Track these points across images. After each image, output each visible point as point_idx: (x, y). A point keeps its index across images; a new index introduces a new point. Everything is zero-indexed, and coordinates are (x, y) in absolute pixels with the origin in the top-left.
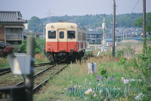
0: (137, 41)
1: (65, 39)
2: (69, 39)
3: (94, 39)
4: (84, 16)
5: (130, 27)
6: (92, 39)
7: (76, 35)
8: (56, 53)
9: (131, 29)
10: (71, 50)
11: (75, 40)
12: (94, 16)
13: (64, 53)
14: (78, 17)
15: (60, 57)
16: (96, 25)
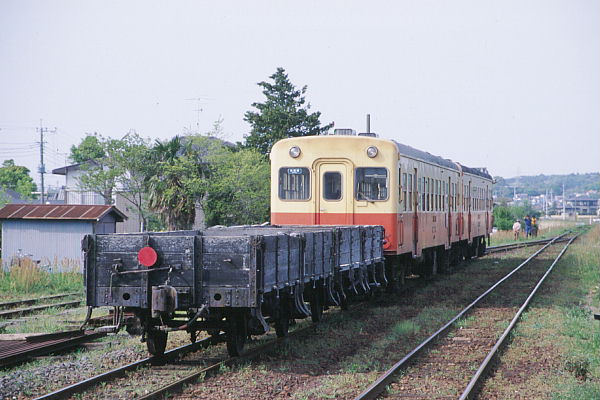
3: (585, 208)
4: (568, 176)
6: (582, 208)
12: (583, 176)
14: (558, 176)
16: (586, 188)
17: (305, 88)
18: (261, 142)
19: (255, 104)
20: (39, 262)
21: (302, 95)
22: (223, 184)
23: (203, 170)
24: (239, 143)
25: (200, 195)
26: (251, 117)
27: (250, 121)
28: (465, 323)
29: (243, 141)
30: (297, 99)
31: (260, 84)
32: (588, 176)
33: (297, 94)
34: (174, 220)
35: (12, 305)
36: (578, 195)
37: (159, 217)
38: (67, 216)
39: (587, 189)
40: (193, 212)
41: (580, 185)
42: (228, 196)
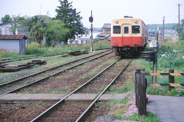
0: (170, 35)
1: (130, 34)
2: (134, 34)
3: (152, 35)
5: (167, 29)
6: (151, 35)
7: (141, 29)
8: (121, 48)
9: (167, 30)
10: (135, 45)
11: (139, 35)
12: (151, 25)
13: (128, 47)
15: (125, 51)
17: (72, 2)
18: (60, 17)
19: (58, 7)
20: (5, 50)
21: (71, 4)
22: (50, 29)
23: (45, 25)
24: (54, 18)
25: (44, 32)
26: (57, 10)
27: (57, 11)
28: (118, 62)
29: (55, 17)
30: (70, 5)
31: (59, 1)
32: (153, 25)
33: (70, 4)
34: (37, 39)
35: (5, 60)
36: (150, 31)
37: (33, 38)
38: (8, 38)
39: (152, 29)
40: (43, 37)
41: (150, 28)
42: (52, 33)
